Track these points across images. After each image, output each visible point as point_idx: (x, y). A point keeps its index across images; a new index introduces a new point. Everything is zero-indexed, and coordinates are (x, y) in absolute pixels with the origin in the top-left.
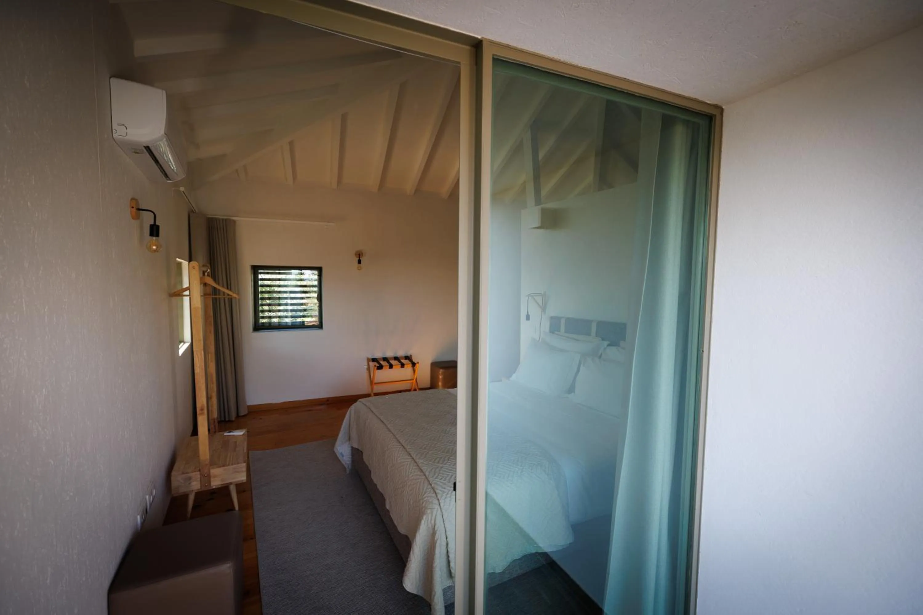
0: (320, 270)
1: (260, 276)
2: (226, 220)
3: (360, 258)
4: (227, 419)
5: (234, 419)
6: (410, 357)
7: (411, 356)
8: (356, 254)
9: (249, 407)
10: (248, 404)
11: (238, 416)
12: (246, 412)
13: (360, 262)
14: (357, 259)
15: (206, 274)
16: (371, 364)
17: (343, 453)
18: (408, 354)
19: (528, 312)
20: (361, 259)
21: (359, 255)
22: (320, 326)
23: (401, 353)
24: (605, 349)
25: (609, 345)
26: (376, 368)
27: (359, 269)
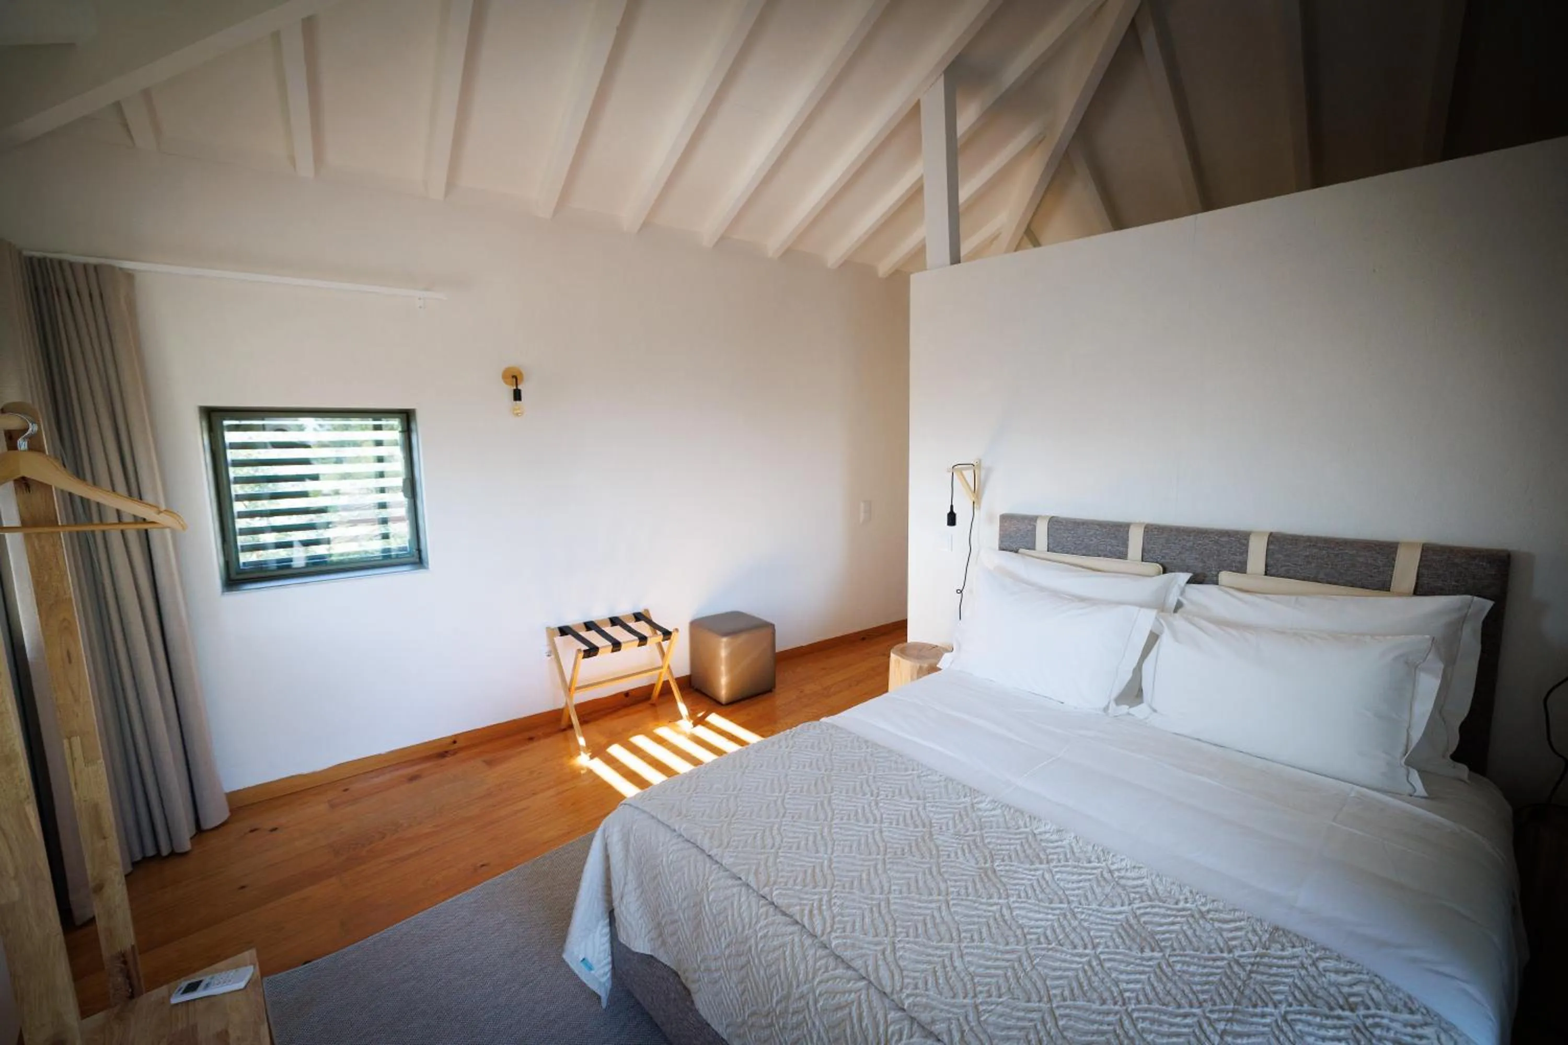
0: (407, 417)
1: (231, 437)
2: (96, 268)
3: (517, 385)
4: (165, 851)
5: (187, 846)
6: (644, 614)
7: (647, 611)
8: (504, 377)
9: (232, 797)
10: (228, 790)
11: (199, 829)
12: (225, 815)
13: (517, 395)
14: (509, 390)
15: (22, 444)
16: (559, 640)
17: (589, 959)
18: (640, 609)
19: (952, 507)
20: (519, 387)
21: (515, 377)
22: (418, 560)
23: (623, 610)
24: (1182, 593)
25: (1189, 582)
26: (582, 655)
27: (517, 414)
